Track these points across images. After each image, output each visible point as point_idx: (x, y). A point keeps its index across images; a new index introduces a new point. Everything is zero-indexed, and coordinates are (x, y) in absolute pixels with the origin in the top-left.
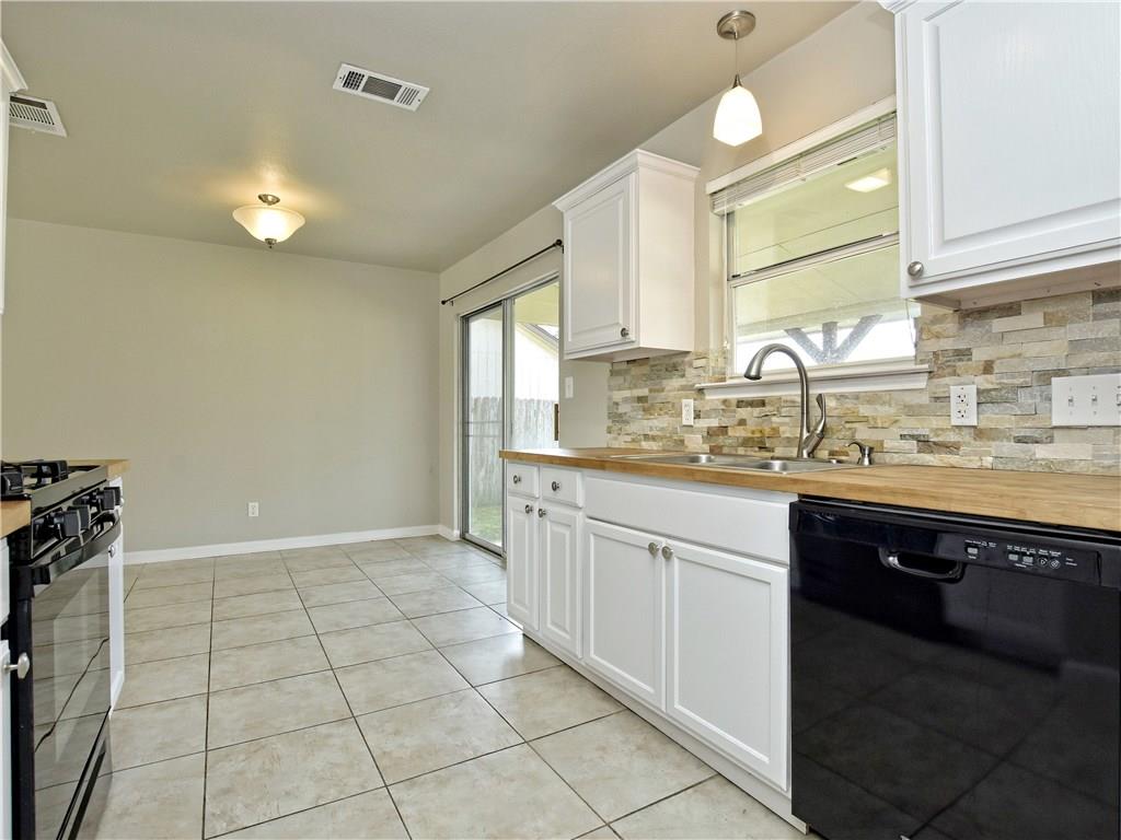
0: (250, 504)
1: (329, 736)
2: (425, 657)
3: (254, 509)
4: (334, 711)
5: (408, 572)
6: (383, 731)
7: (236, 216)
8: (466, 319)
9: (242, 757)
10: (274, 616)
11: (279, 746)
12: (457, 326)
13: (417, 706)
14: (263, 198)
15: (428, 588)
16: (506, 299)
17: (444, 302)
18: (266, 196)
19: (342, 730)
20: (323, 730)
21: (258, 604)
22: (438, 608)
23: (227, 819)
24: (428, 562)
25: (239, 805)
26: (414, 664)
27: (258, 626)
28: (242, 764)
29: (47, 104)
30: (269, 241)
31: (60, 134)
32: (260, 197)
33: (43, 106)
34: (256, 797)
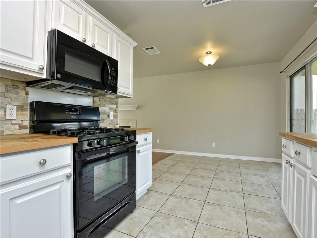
0: (213, 143)
1: (186, 225)
2: (238, 211)
3: (214, 144)
4: (194, 217)
5: (256, 175)
6: (202, 233)
7: (200, 61)
8: (292, 77)
9: (162, 218)
10: (203, 178)
11: (172, 220)
12: (287, 81)
13: (221, 230)
14: (207, 53)
15: (260, 183)
16: (306, 65)
17: (281, 72)
18: (208, 52)
19: (191, 225)
20: (186, 221)
21: (203, 173)
22: (258, 193)
23: (144, 235)
24: (268, 173)
25: (150, 233)
26: (232, 213)
27: (197, 179)
28: (161, 220)
29: (154, 47)
30: (209, 66)
31: (159, 53)
32: (206, 53)
33: (153, 48)
34: (154, 233)
